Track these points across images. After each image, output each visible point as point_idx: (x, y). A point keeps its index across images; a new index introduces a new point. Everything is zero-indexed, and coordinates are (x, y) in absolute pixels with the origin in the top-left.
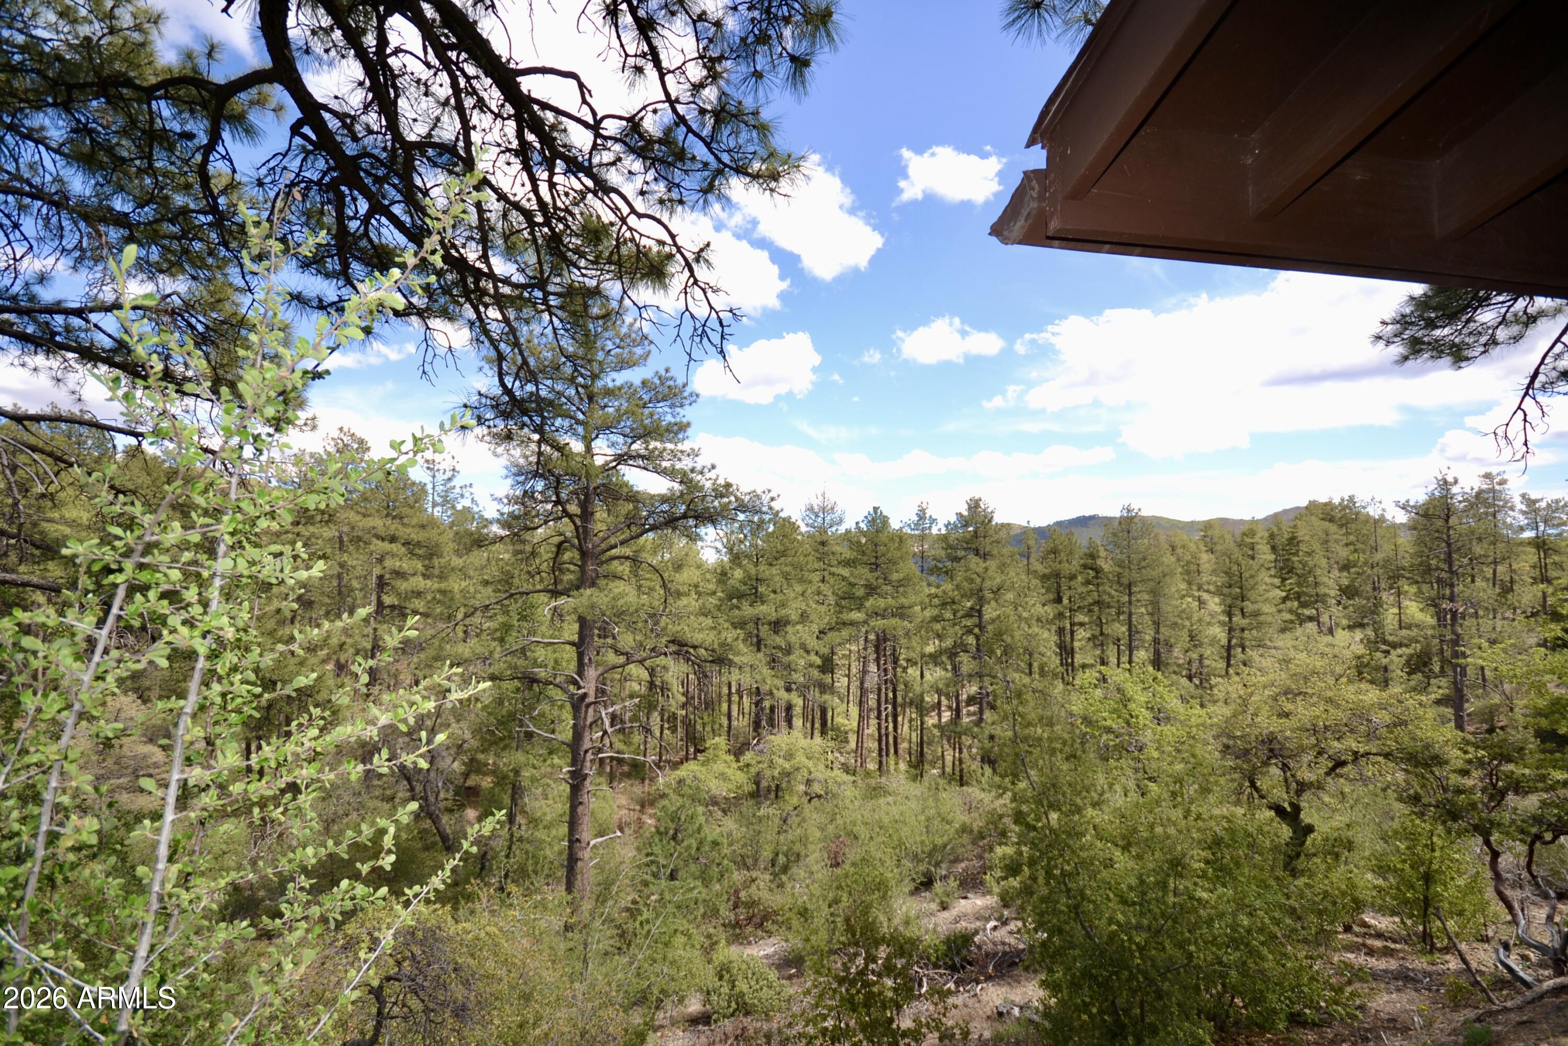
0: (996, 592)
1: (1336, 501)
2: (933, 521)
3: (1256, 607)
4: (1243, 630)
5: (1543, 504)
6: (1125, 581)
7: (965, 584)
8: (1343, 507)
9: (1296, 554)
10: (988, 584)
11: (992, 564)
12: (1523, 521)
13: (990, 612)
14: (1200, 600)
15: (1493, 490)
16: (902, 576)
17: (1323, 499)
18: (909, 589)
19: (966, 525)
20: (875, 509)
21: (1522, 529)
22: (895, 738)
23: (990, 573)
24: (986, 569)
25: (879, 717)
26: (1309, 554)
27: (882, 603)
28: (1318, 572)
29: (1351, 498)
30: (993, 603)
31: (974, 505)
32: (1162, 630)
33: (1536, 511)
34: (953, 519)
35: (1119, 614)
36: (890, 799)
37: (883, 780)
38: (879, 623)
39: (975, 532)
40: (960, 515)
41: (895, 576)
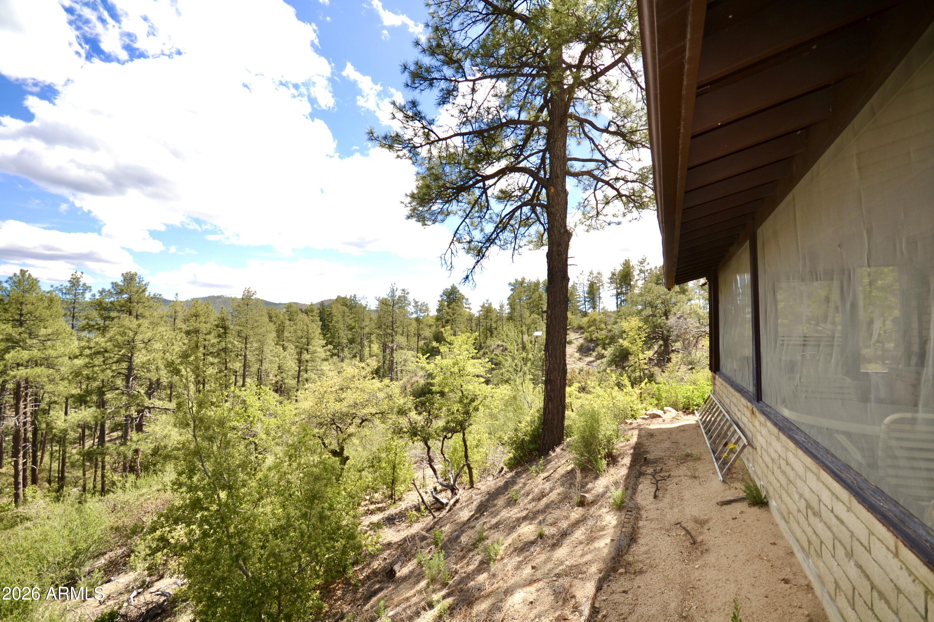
0: (147, 343)
1: (348, 297)
2: (87, 288)
3: (314, 348)
4: (307, 361)
5: (420, 303)
6: (243, 335)
7: (119, 337)
8: (351, 300)
9: (331, 322)
10: (139, 337)
11: (145, 323)
12: (413, 310)
13: (139, 358)
14: (283, 346)
15: (404, 297)
16: (50, 331)
17: (343, 296)
18: (58, 343)
19: (121, 292)
20: (23, 272)
21: (412, 313)
22: (33, 470)
23: (142, 329)
24: (139, 326)
25: (15, 454)
26: (337, 322)
27: (25, 355)
28: (340, 331)
29: (355, 296)
30: (144, 351)
31: (129, 278)
32: (264, 364)
33: (417, 306)
34: (108, 287)
35: (237, 356)
36: (28, 524)
37: (20, 509)
38: (22, 372)
39: (130, 299)
40: (115, 285)
41: (43, 331)
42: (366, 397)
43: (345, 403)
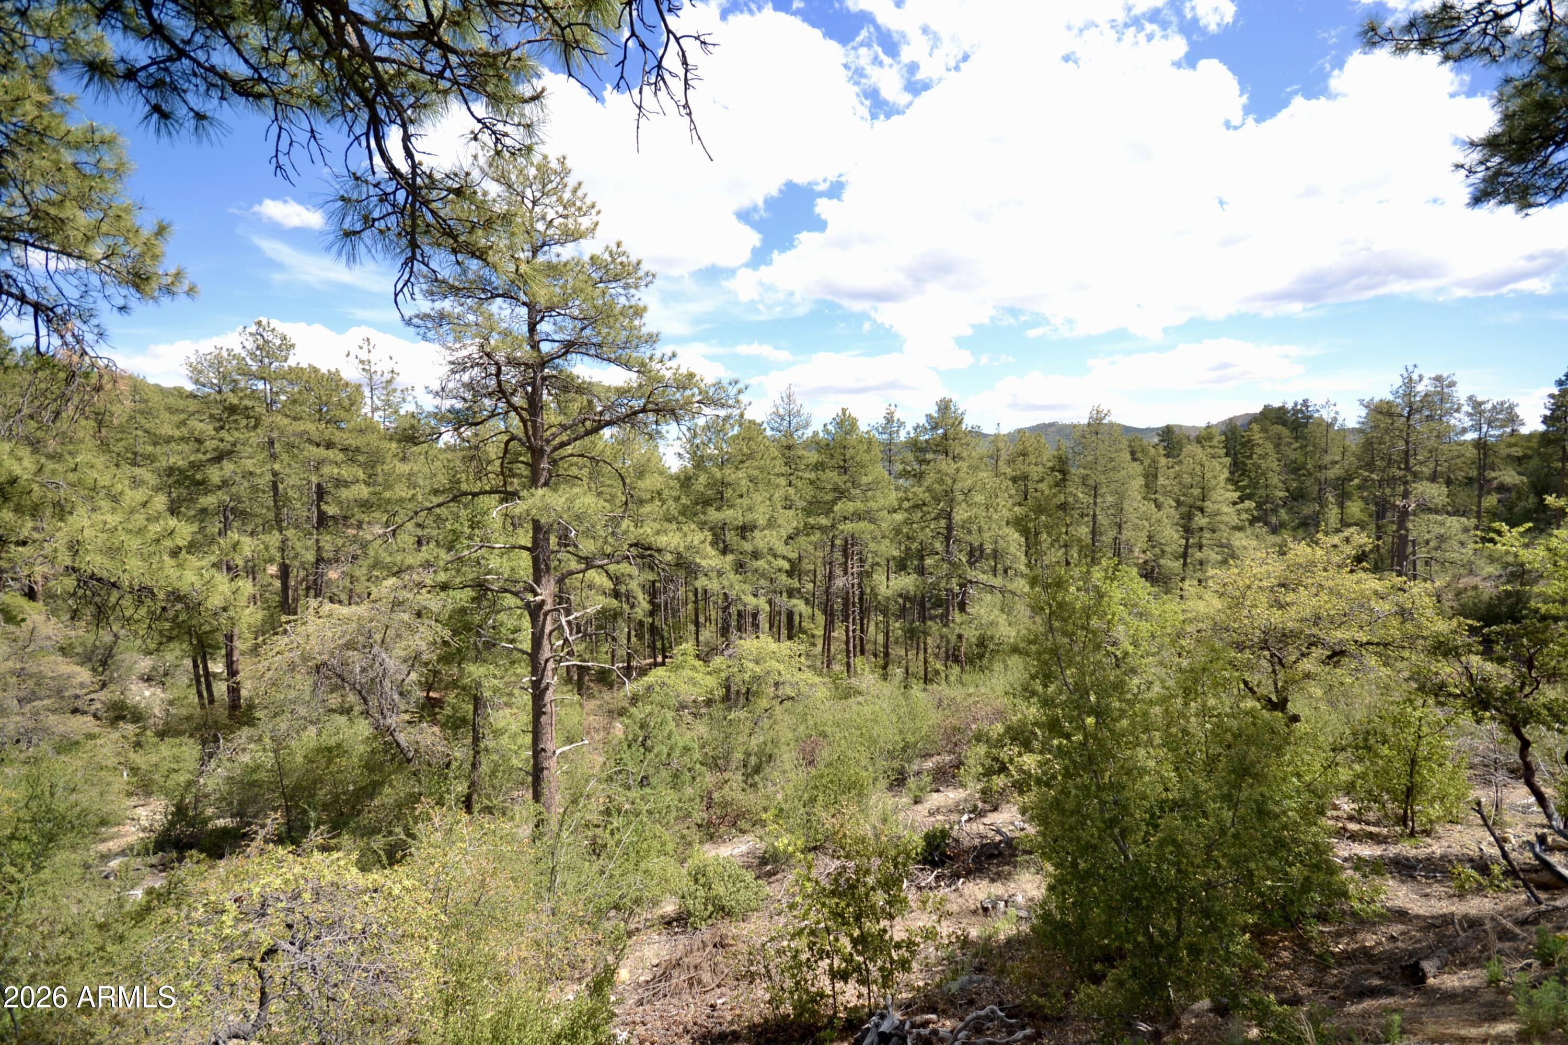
0: (967, 493)
1: (1290, 406)
2: (901, 424)
3: (1216, 506)
4: (1201, 529)
5: (1488, 406)
6: (1091, 482)
7: (936, 486)
8: (1295, 411)
9: (1250, 457)
10: (958, 486)
11: (964, 465)
12: (1467, 423)
13: (960, 514)
14: (1155, 501)
15: (1441, 393)
16: (870, 478)
17: (1277, 404)
18: (878, 494)
19: (935, 428)
20: (844, 411)
21: (1464, 430)
22: (861, 639)
23: (961, 474)
24: (958, 470)
25: (846, 619)
26: (1264, 457)
27: (850, 507)
28: (1271, 474)
29: (1305, 402)
30: (964, 505)
31: (945, 406)
32: (1124, 532)
33: (1481, 413)
34: (923, 421)
35: (1082, 515)
36: (860, 699)
37: (853, 680)
38: (848, 527)
39: (945, 434)
40: (929, 417)
41: (864, 480)
42: (1343, 605)
43: (1292, 612)
